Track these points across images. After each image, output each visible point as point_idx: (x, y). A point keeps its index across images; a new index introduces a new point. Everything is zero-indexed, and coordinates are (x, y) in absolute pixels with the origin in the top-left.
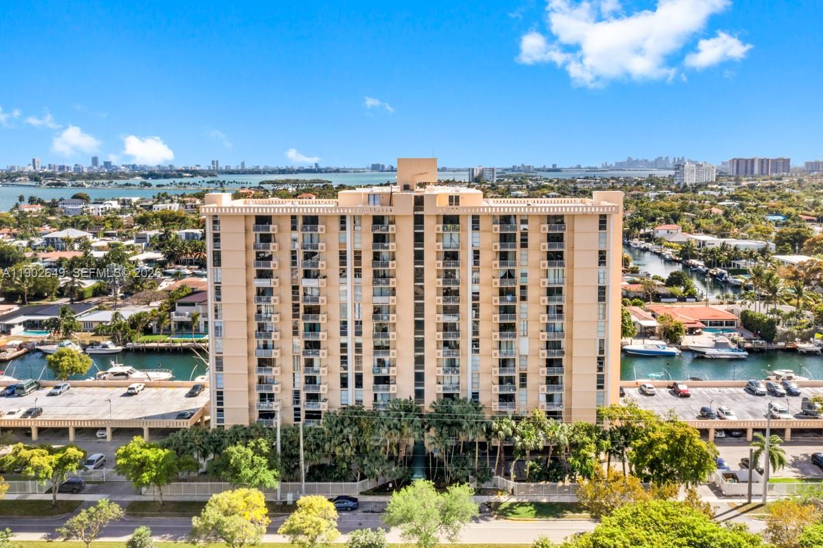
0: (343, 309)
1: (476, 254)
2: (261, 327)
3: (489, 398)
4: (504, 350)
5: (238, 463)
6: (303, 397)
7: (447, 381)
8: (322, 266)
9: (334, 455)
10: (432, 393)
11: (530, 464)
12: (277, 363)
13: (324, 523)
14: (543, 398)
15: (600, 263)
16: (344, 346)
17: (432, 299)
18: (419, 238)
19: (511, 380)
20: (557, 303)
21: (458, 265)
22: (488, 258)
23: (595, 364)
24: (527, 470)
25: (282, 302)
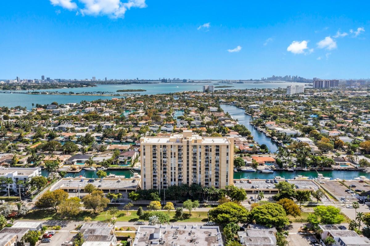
0: (172, 164)
1: (200, 153)
2: (154, 168)
3: (203, 183)
4: (206, 174)
5: (153, 196)
6: (163, 183)
7: (194, 180)
8: (167, 156)
9: (171, 195)
10: (191, 182)
11: (211, 197)
12: (157, 176)
13: (172, 207)
14: (215, 184)
15: (227, 155)
16: (172, 173)
17: (191, 163)
18: (188, 150)
19: (208, 180)
20: (218, 164)
21: (196, 155)
22: (203, 154)
23: (226, 177)
24: (210, 199)
25: (158, 163)
